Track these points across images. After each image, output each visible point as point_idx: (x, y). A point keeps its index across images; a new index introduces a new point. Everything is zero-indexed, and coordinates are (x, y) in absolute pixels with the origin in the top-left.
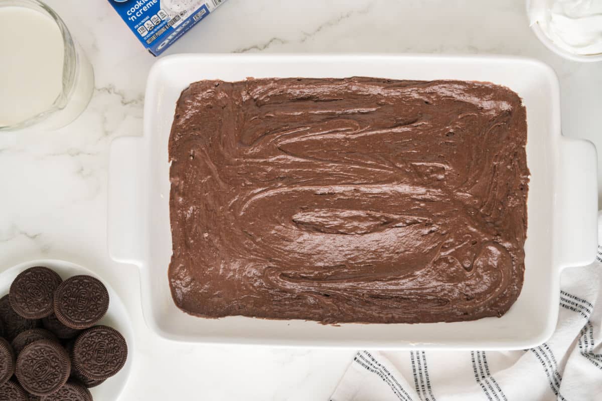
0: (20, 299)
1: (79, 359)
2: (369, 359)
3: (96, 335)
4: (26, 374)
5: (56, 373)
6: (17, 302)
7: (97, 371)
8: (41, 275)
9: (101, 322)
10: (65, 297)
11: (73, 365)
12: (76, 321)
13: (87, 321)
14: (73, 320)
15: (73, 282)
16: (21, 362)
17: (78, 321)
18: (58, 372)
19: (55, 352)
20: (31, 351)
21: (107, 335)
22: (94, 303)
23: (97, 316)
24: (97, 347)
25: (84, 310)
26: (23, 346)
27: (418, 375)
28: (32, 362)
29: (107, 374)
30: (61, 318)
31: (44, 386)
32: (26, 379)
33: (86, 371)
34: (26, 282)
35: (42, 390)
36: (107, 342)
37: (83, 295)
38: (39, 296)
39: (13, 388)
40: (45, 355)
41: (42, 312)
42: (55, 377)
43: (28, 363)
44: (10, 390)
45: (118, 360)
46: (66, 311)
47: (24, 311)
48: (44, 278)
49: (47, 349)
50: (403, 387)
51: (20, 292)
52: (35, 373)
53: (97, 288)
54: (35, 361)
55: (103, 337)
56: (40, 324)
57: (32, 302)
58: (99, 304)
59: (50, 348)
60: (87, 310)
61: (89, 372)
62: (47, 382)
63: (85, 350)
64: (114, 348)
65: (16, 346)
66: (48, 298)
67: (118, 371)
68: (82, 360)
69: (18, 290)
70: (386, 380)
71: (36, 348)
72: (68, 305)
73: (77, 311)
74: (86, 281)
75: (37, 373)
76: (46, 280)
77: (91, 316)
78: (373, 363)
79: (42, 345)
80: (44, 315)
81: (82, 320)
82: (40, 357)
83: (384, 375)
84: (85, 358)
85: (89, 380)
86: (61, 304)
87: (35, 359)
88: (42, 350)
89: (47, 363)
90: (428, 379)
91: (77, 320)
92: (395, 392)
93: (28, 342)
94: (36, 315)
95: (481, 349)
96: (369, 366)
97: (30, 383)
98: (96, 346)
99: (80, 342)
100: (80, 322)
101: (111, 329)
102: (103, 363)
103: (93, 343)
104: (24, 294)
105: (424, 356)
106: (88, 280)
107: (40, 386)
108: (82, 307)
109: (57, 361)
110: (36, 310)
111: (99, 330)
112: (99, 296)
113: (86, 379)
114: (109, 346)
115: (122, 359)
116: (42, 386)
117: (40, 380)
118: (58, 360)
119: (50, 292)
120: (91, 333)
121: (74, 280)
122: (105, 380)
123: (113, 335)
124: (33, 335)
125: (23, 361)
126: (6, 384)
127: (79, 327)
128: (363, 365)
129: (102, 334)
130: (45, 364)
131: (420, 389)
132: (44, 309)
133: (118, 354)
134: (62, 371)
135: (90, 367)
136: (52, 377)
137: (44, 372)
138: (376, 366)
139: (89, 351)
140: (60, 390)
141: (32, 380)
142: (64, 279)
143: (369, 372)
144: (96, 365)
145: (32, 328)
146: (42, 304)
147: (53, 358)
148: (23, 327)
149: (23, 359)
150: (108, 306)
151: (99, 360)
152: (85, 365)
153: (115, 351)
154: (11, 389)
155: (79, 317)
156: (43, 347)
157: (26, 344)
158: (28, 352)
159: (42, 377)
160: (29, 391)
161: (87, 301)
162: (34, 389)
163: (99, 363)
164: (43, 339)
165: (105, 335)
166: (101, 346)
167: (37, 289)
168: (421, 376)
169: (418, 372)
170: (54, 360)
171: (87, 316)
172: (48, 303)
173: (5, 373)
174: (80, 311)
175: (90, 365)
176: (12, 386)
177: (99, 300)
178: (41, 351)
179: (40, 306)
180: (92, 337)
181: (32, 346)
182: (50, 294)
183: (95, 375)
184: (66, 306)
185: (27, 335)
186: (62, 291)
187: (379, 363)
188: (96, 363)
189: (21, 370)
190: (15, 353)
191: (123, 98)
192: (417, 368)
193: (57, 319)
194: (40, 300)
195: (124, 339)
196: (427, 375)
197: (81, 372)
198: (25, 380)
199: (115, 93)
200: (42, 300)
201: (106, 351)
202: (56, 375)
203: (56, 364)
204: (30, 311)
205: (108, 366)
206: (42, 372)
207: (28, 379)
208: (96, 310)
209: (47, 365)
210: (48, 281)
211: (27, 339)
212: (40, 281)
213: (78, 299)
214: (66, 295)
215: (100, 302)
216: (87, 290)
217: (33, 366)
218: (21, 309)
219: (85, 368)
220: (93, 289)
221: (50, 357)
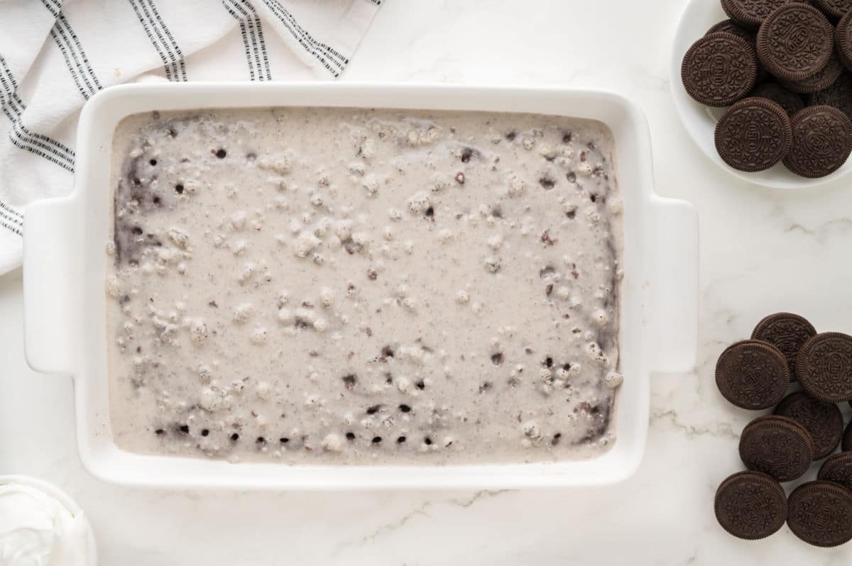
0: (839, 130)
1: (748, 58)
2: (328, 61)
3: (728, 93)
4: (817, 29)
5: (776, 37)
6: (842, 126)
7: (722, 44)
8: (813, 166)
9: (722, 111)
10: (776, 137)
11: (754, 48)
12: (756, 107)
13: (740, 111)
14: (760, 108)
15: (769, 160)
16: (827, 45)
17: (752, 108)
18: (774, 39)
19: (780, 65)
20: (814, 63)
21: (714, 95)
22: (736, 137)
23: (728, 120)
24: (725, 77)
25: (748, 124)
26: (826, 66)
27: (258, 41)
28: (811, 48)
29: (707, 43)
30: (778, 108)
31: (790, 17)
32: (818, 24)
33: (735, 43)
34: (833, 155)
35: (791, 12)
36: (712, 86)
37: (752, 144)
38: (813, 138)
39: (833, 6)
40: (794, 59)
41: (806, 116)
42: (777, 32)
43: (818, 46)
44: (839, 4)
45: (694, 63)
46: (772, 119)
47: (832, 115)
48: (808, 162)
49: (792, 68)
50: (282, 23)
51: (839, 140)
52: (805, 32)
53: (735, 158)
54: (808, 49)
55: (718, 91)
56: (806, 99)
57: (821, 128)
58: (729, 137)
59: (789, 70)
60: (743, 125)
61: (731, 42)
62: (787, 23)
63: (742, 72)
64: (701, 79)
65: (837, 65)
66: (800, 136)
67: (691, 49)
68: (742, 57)
69: (841, 142)
70: (304, 33)
71: (808, 67)
72: (770, 127)
73: (757, 121)
74: (753, 165)
75: (803, 34)
77: (736, 118)
78: (322, 56)
79: (800, 73)
80: (802, 112)
81: (747, 111)
82: (801, 55)
83: (307, 40)
84: (740, 60)
85: (730, 30)
86: (781, 127)
87: (809, 52)
88: (799, 65)
89: (791, 48)
90: (245, 37)
91: (756, 110)
92: (291, 16)
93: (820, 74)
94: (815, 112)
95: (174, 84)
96: (327, 52)
97: (810, 19)
98: (727, 78)
99: (749, 82)
100: (750, 108)
101: (709, 104)
102: (713, 56)
103: (730, 82)
104: (833, 138)
105: (251, 67)
106: (750, 167)
107: (796, 16)
108: (751, 128)
109: (777, 54)
110: (814, 119)
111: (725, 101)
112: (732, 148)
113: (734, 32)
114: (708, 80)
115: (689, 66)
116: (794, 17)
117: (798, 24)
118: (775, 55)
119: (798, 144)
120: (736, 94)
121: (770, 162)
122: (708, 33)
123: (705, 96)
124: (814, 83)
125: (825, 48)
126: (846, 12)
127: (750, 100)
128: (336, 54)
129: (721, 95)
130: (793, 48)
131: (254, 22)
132: (803, 121)
133: (695, 72)
134: (768, 41)
135: (731, 49)
136: (781, 30)
137: (794, 35)
138: (318, 52)
139: (736, 71)
140: (769, 13)
141: (809, 23)
142: (780, 164)
143: (328, 45)
144: (722, 53)
145: (817, 92)
146: (808, 126)
147: (783, 57)
148: (829, 91)
149: (825, 50)
150: (716, 136)
151: (720, 60)
152: (738, 50)
153: (699, 75)
154: (838, 6)
155: (752, 114)
156: (800, 70)
157: (823, 70)
158: (818, 61)
159: (794, 30)
160: (810, 7)
161: (746, 137)
162: (804, 10)
163: (719, 56)
164: (800, 81)
165: (716, 95)
166: (719, 79)
167: (818, 147)
168: (254, 40)
169: (259, 46)
170: (781, 54)
171: (742, 117)
172: (799, 129)
173: (849, 27)
174: (752, 122)
175: (732, 51)
176: (836, 10)
177: (729, 142)
178: (801, 64)
179: (810, 125)
180: (734, 90)
181: (814, 69)
182: (798, 141)
183: (722, 39)
184: (774, 125)
185: (822, 82)
186: (782, 144)
187: (315, 56)
188: (723, 55)
189: (825, 35)
190: (837, 53)
191: (674, 420)
192: (260, 51)
193: (783, 107)
194: (812, 132)
195: (689, 93)
196: (246, 42)
197: (742, 40)
198: (819, 21)
199: (685, 427)
200: (808, 133)
201: (712, 73)
202: (776, 34)
203: (778, 49)
204: (824, 116)
205: (706, 54)
206: (795, 37)
207: (814, 23)
208: (732, 128)
209: (791, 46)
210: (803, 160)
211: (821, 77)
212: (814, 158)
213: (759, 138)
214: (776, 140)
215: (727, 139)
216: (748, 152)
217: (810, 42)
218: (835, 117)
219: (738, 47)
220: (740, 156)
221: (788, 58)
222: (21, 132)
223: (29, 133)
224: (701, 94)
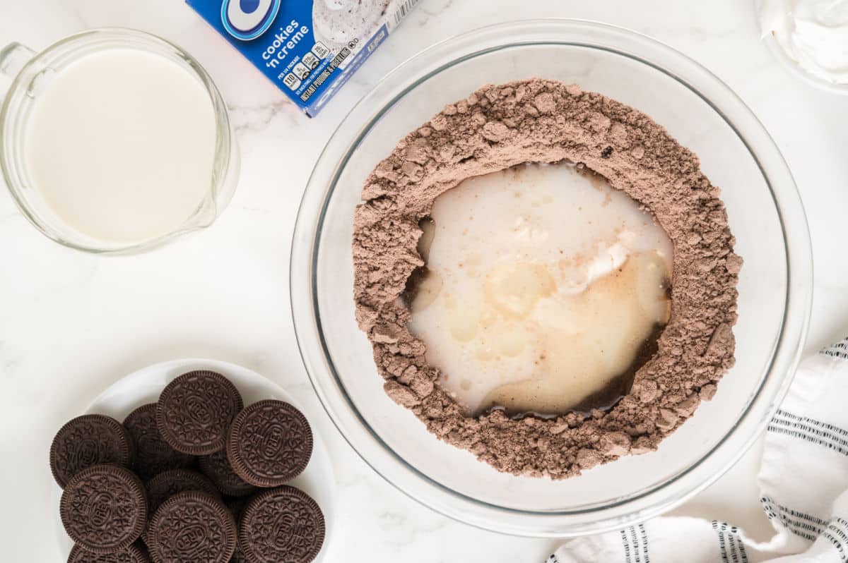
0: (172, 418)
1: (249, 533)
3: (282, 501)
4: (165, 542)
5: (214, 550)
8: (212, 386)
9: (292, 482)
10: (249, 432)
11: (239, 543)
12: (258, 473)
13: (275, 477)
14: (254, 471)
16: (159, 521)
17: (262, 475)
18: (216, 549)
19: (218, 516)
20: (181, 506)
21: (298, 504)
22: (289, 450)
23: (290, 472)
24: (280, 521)
25: (273, 459)
28: (178, 524)
30: (235, 464)
32: (161, 549)
34: (187, 392)
36: (297, 515)
37: (276, 434)
38: (205, 419)
40: (201, 518)
41: (206, 446)
42: (211, 556)
43: (170, 524)
45: (308, 548)
46: (247, 453)
47: (176, 438)
48: (217, 393)
51: (176, 406)
52: (179, 543)
53: (298, 426)
54: (182, 525)
55: (293, 507)
57: (192, 428)
58: (297, 452)
59: (210, 508)
60: (278, 460)
63: (261, 521)
64: (306, 527)
66: (218, 426)
68: (253, 537)
69: (175, 403)
71: (188, 504)
72: (251, 446)
73: (262, 457)
74: (282, 411)
75: (182, 543)
76: (219, 395)
77: (283, 470)
79: (199, 500)
80: (208, 452)
81: (268, 473)
82: (192, 520)
84: (258, 535)
87: (182, 520)
88: (198, 510)
89: (201, 532)
91: (259, 471)
94: (194, 448)
97: (171, 559)
98: (278, 519)
99: (256, 507)
100: (264, 476)
101: (306, 496)
102: (285, 549)
103: (276, 513)
104: (181, 411)
106: (287, 410)
108: (271, 453)
109: (219, 532)
110: (197, 441)
111: (289, 494)
112: (298, 439)
114: (299, 522)
115: (314, 547)
117: (185, 556)
118: (221, 531)
119: (223, 417)
120: (274, 497)
121: (266, 406)
123: (307, 507)
124: (184, 481)
125: (163, 519)
127: (260, 484)
129: (291, 502)
130: (198, 532)
132: (210, 443)
133: (308, 538)
134: (223, 547)
135: (264, 551)
136: (206, 556)
137: (193, 546)
139: (266, 524)
141: (171, 553)
144: (274, 549)
145: (183, 469)
146: (207, 434)
147: (212, 526)
149: (163, 516)
151: (278, 542)
152: (257, 547)
153: (307, 532)
155: (264, 468)
156: (200, 504)
157: (172, 494)
158: (175, 506)
159: (192, 551)
161: (280, 444)
163: (278, 546)
164: (201, 491)
165: (296, 503)
166: (286, 520)
167: (202, 407)
170: (215, 529)
171: (276, 469)
172: (217, 435)
174: (267, 458)
175: (263, 547)
177: (298, 446)
178: (195, 510)
179: (204, 436)
180: (275, 503)
181: (182, 499)
182: (222, 420)
184: (248, 446)
185: (174, 479)
186: (245, 421)
188: (274, 546)
189: (158, 533)
190: (151, 507)
194: (204, 426)
195: (323, 517)
197: (249, 557)
198: (160, 551)
200: (207, 428)
201: (293, 530)
203: (216, 536)
204: (186, 441)
205: (292, 554)
206: (192, 543)
207: (166, 550)
208: (290, 461)
209: (200, 535)
210: (222, 398)
211: (173, 485)
212: (210, 396)
213: (267, 439)
214: (250, 429)
215: (299, 450)
216: (282, 426)
217: (178, 531)
218: (173, 434)
219: (255, 550)
220: (292, 426)
221: (209, 523)
224: (311, 511)
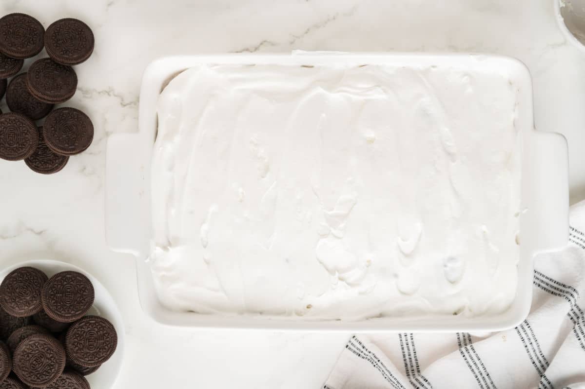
0: (8, 300)
1: (72, 349)
2: (360, 347)
3: (85, 325)
4: (24, 369)
5: (52, 363)
6: (7, 303)
7: (90, 359)
8: (27, 275)
9: (89, 313)
10: (52, 295)
11: (67, 356)
13: (77, 313)
14: (63, 315)
15: (57, 279)
16: (17, 358)
17: (69, 315)
18: (54, 362)
19: (49, 344)
20: (26, 346)
21: (95, 323)
22: (80, 295)
23: (85, 307)
24: (88, 336)
25: (72, 304)
26: (18, 344)
27: (408, 361)
28: (28, 356)
29: (100, 360)
30: (51, 315)
31: (42, 378)
32: (24, 373)
33: (81, 360)
34: (13, 283)
35: (42, 381)
36: (96, 330)
37: (68, 290)
38: (27, 294)
39: (13, 385)
40: (40, 349)
41: (32, 309)
42: (51, 367)
43: (24, 358)
44: (9, 386)
45: (109, 346)
46: (55, 307)
47: (14, 310)
48: (30, 277)
49: (41, 342)
50: (392, 373)
51: (9, 293)
52: (32, 367)
53: (80, 281)
54: (30, 356)
55: (92, 326)
56: (32, 321)
57: (21, 301)
58: (85, 295)
59: (43, 341)
60: (75, 303)
61: (83, 360)
62: (44, 373)
63: (76, 340)
64: (104, 334)
65: (10, 345)
66: (36, 296)
67: (111, 356)
68: (75, 350)
69: (7, 291)
70: (376, 366)
71: (30, 343)
72: (56, 302)
73: (66, 306)
74: (68, 276)
75: (34, 366)
76: (32, 278)
77: (80, 308)
78: (364, 350)
79: (35, 339)
80: (34, 312)
81: (72, 312)
82: (35, 351)
83: (375, 361)
84: (77, 348)
85: (84, 368)
86: (49, 302)
87: (30, 353)
88: (37, 344)
89: (42, 356)
90: (417, 363)
91: (67, 314)
92: (386, 378)
93: (22, 339)
94: (26, 312)
95: (466, 331)
96: (360, 353)
97: (29, 376)
98: (86, 335)
99: (71, 333)
100: (70, 315)
101: (98, 317)
102: (96, 350)
103: (84, 333)
104: (13, 294)
105: (413, 342)
106: (71, 275)
107: (38, 378)
108: (70, 301)
109: (52, 352)
110: (26, 307)
111: (87, 320)
112: (83, 288)
113: (81, 367)
114: (99, 333)
115: (112, 344)
116: (40, 377)
117: (37, 372)
118: (53, 351)
119: (37, 290)
120: (80, 324)
121: (58, 277)
122: (99, 366)
123: (101, 323)
124: (27, 332)
125: (19, 357)
126: (5, 381)
127: (70, 320)
128: (354, 352)
129: (90, 324)
130: (41, 356)
131: (411, 373)
132: (33, 306)
133: (108, 339)
134: (58, 361)
135: (83, 356)
136: (49, 368)
137: (40, 365)
138: (367, 353)
139: (80, 340)
140: (57, 380)
141: (30, 373)
142: (50, 276)
143: (360, 358)
144: (89, 353)
145: (24, 326)
146: (30, 302)
147: (47, 350)
148: (16, 326)
149: (19, 354)
150: (94, 296)
151: (90, 348)
152: (78, 355)
153: (105, 337)
154: (10, 385)
155: (68, 311)
156: (37, 341)
157: (20, 341)
158: (23, 347)
159: (40, 368)
160: (29, 384)
161: (73, 295)
162: (33, 382)
163: (91, 350)
164: (36, 333)
165: (93, 323)
166: (91, 335)
167: (24, 288)
168: (411, 361)
169: (407, 357)
170: (49, 352)
171: (76, 309)
172: (36, 301)
173: (2, 370)
174: (68, 305)
175: (83, 354)
176: (11, 382)
177: (84, 291)
178: (35, 345)
179: (29, 304)
180: (82, 327)
181: (26, 342)
182: (37, 292)
183: (89, 362)
184: (54, 303)
185: (21, 332)
186: (48, 290)
187: (369, 350)
188: (89, 351)
189: (19, 365)
190: (10, 352)
191: (123, 100)
192: (406, 354)
193: (47, 315)
194: (28, 298)
195: (112, 325)
196: (416, 360)
197: (76, 362)
198: (23, 375)
199: (115, 96)
200: (30, 298)
201: (97, 339)
202: (52, 365)
203: (51, 355)
204: (20, 310)
205: (101, 352)
206: (39, 364)
207: (26, 373)
208: (83, 301)
209: (42, 358)
210: (34, 279)
211: (21, 336)
212: (26, 281)
213: (64, 295)
214: (52, 293)
215: (87, 293)
216: (71, 284)
217: (29, 360)
218: (12, 309)
219: (78, 357)
220: (77, 282)
221: (44, 350)
222: (571, 298)
223: (565, 297)
224: (104, 325)
